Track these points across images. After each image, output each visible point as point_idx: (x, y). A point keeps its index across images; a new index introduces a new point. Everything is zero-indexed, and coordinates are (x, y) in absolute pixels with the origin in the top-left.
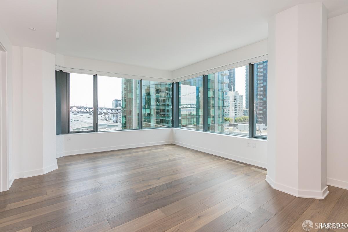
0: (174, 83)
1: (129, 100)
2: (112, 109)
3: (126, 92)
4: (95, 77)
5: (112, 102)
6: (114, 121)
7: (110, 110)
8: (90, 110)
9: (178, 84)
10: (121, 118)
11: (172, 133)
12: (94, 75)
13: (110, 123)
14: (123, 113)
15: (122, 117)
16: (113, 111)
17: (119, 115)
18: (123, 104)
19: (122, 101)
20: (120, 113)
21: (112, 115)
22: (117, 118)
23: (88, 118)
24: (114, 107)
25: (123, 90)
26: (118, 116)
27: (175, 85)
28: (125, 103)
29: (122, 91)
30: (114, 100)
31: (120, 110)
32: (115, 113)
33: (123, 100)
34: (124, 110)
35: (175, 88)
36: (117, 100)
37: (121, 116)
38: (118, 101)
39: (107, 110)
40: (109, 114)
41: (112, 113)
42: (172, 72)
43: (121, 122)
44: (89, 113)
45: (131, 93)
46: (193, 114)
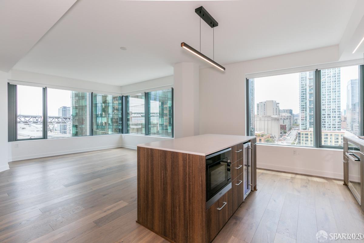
0: (123, 96)
1: (81, 107)
2: (59, 118)
3: (77, 98)
4: (45, 90)
5: (59, 109)
6: (61, 132)
7: (56, 119)
8: (25, 119)
9: (127, 97)
10: (71, 128)
11: (121, 139)
12: (43, 88)
13: (55, 135)
14: (73, 122)
15: (73, 127)
16: (60, 120)
17: (68, 125)
18: (74, 112)
19: (73, 109)
20: (70, 122)
21: (59, 124)
22: (65, 129)
23: (23, 128)
24: (61, 116)
25: (74, 96)
26: (66, 125)
27: (124, 98)
28: (76, 111)
29: (72, 97)
30: (61, 107)
31: (69, 119)
32: (62, 123)
33: (74, 107)
34: (75, 119)
35: (124, 100)
36: (65, 108)
37: (71, 126)
38: (67, 108)
39: (51, 119)
40: (54, 123)
41: (58, 123)
42: (121, 87)
43: (71, 132)
44: (24, 122)
45: (84, 100)
46: (153, 122)
